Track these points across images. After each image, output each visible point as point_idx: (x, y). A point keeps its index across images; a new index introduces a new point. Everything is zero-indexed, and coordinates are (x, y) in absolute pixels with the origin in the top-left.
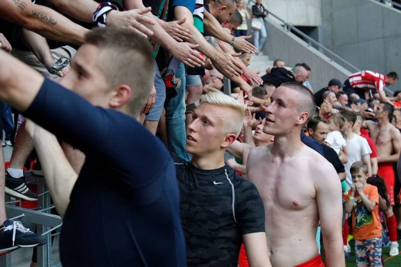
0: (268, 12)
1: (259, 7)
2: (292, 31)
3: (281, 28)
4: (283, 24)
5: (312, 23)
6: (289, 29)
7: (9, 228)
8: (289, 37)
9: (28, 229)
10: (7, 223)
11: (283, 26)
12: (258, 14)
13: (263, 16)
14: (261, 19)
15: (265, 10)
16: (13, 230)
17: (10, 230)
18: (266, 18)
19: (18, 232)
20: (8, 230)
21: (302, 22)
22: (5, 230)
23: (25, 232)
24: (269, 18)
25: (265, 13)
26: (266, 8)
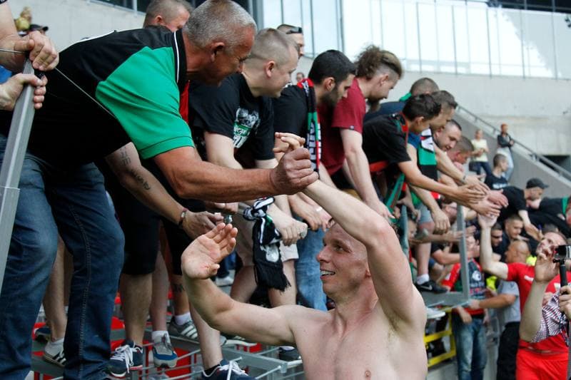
0: (514, 142)
1: (504, 136)
2: (541, 161)
3: (528, 158)
4: (530, 153)
5: (563, 152)
6: (538, 159)
7: (225, 368)
8: (538, 168)
9: (244, 371)
10: (223, 363)
11: (531, 156)
12: (503, 143)
13: (509, 146)
14: (507, 149)
15: (511, 139)
16: (228, 370)
17: (226, 369)
18: (513, 148)
19: (233, 373)
20: (224, 370)
21: (553, 151)
22: (221, 370)
23: (240, 373)
24: (516, 148)
25: (511, 143)
26: (513, 137)
